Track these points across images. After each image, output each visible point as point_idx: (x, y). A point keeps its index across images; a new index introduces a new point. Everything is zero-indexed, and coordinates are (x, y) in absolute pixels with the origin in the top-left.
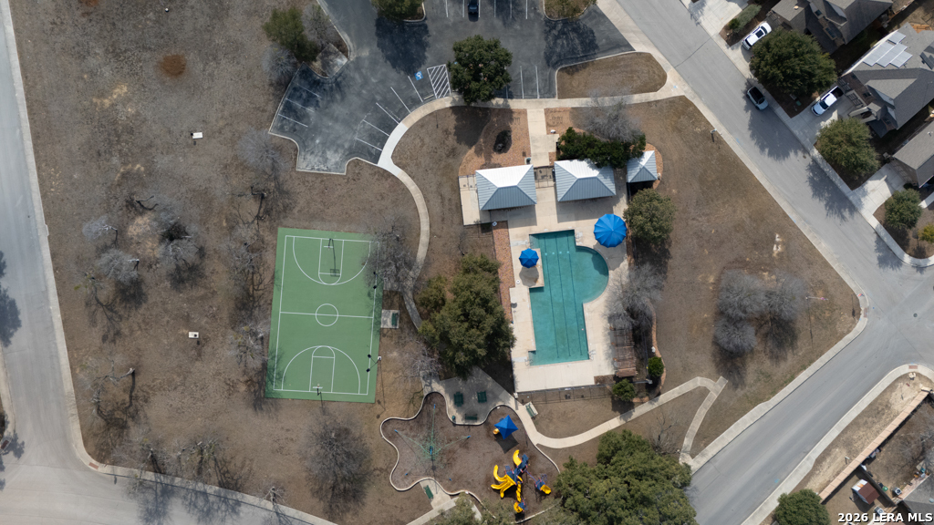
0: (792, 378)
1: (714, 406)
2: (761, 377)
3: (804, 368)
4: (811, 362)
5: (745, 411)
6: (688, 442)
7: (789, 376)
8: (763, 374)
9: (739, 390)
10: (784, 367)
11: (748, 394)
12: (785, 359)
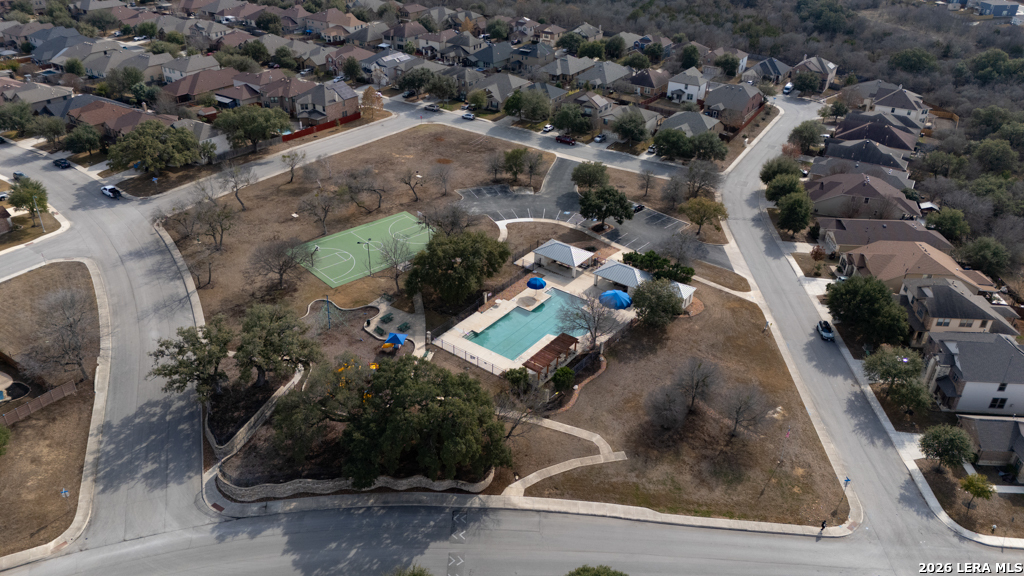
0: (707, 514)
1: (592, 467)
2: (669, 483)
3: (731, 516)
4: (744, 517)
5: (622, 501)
6: (533, 478)
7: (705, 508)
8: (673, 481)
9: (633, 474)
10: (703, 494)
11: (641, 486)
12: (711, 489)
